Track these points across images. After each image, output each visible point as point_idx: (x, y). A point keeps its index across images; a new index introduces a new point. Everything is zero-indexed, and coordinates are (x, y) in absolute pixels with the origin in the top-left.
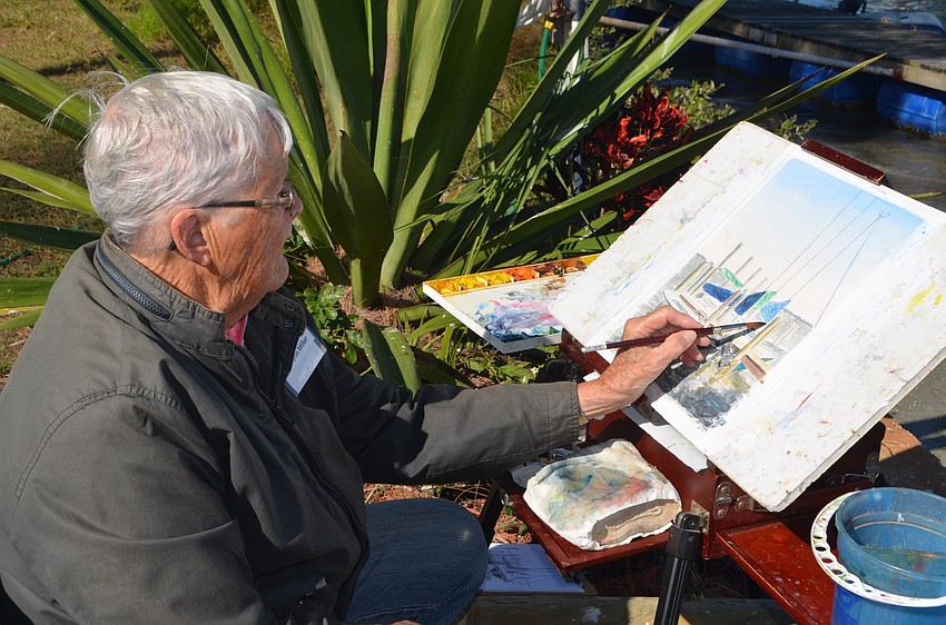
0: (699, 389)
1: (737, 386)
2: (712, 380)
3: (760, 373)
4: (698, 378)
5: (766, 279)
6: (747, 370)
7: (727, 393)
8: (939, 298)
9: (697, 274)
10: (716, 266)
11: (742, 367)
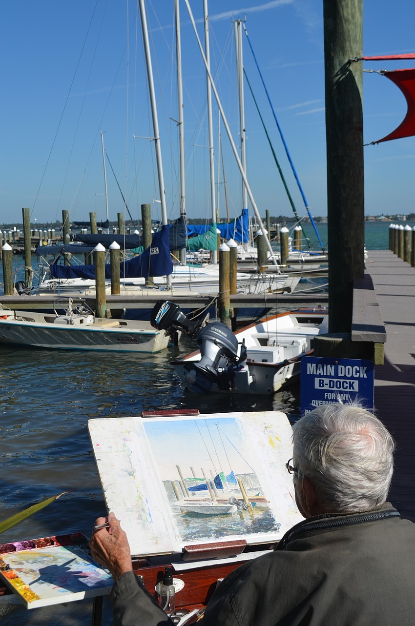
0: (252, 522)
1: (263, 510)
2: (251, 516)
3: (264, 500)
4: (245, 520)
5: (210, 471)
6: (257, 503)
7: (264, 515)
8: (277, 438)
9: (177, 488)
10: (180, 479)
11: (254, 504)
